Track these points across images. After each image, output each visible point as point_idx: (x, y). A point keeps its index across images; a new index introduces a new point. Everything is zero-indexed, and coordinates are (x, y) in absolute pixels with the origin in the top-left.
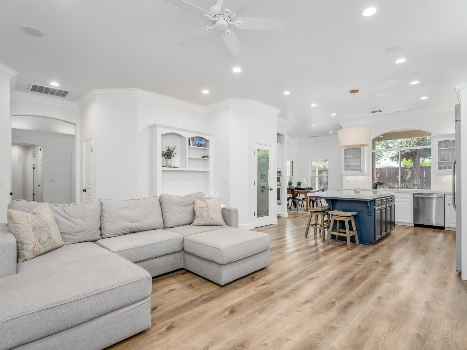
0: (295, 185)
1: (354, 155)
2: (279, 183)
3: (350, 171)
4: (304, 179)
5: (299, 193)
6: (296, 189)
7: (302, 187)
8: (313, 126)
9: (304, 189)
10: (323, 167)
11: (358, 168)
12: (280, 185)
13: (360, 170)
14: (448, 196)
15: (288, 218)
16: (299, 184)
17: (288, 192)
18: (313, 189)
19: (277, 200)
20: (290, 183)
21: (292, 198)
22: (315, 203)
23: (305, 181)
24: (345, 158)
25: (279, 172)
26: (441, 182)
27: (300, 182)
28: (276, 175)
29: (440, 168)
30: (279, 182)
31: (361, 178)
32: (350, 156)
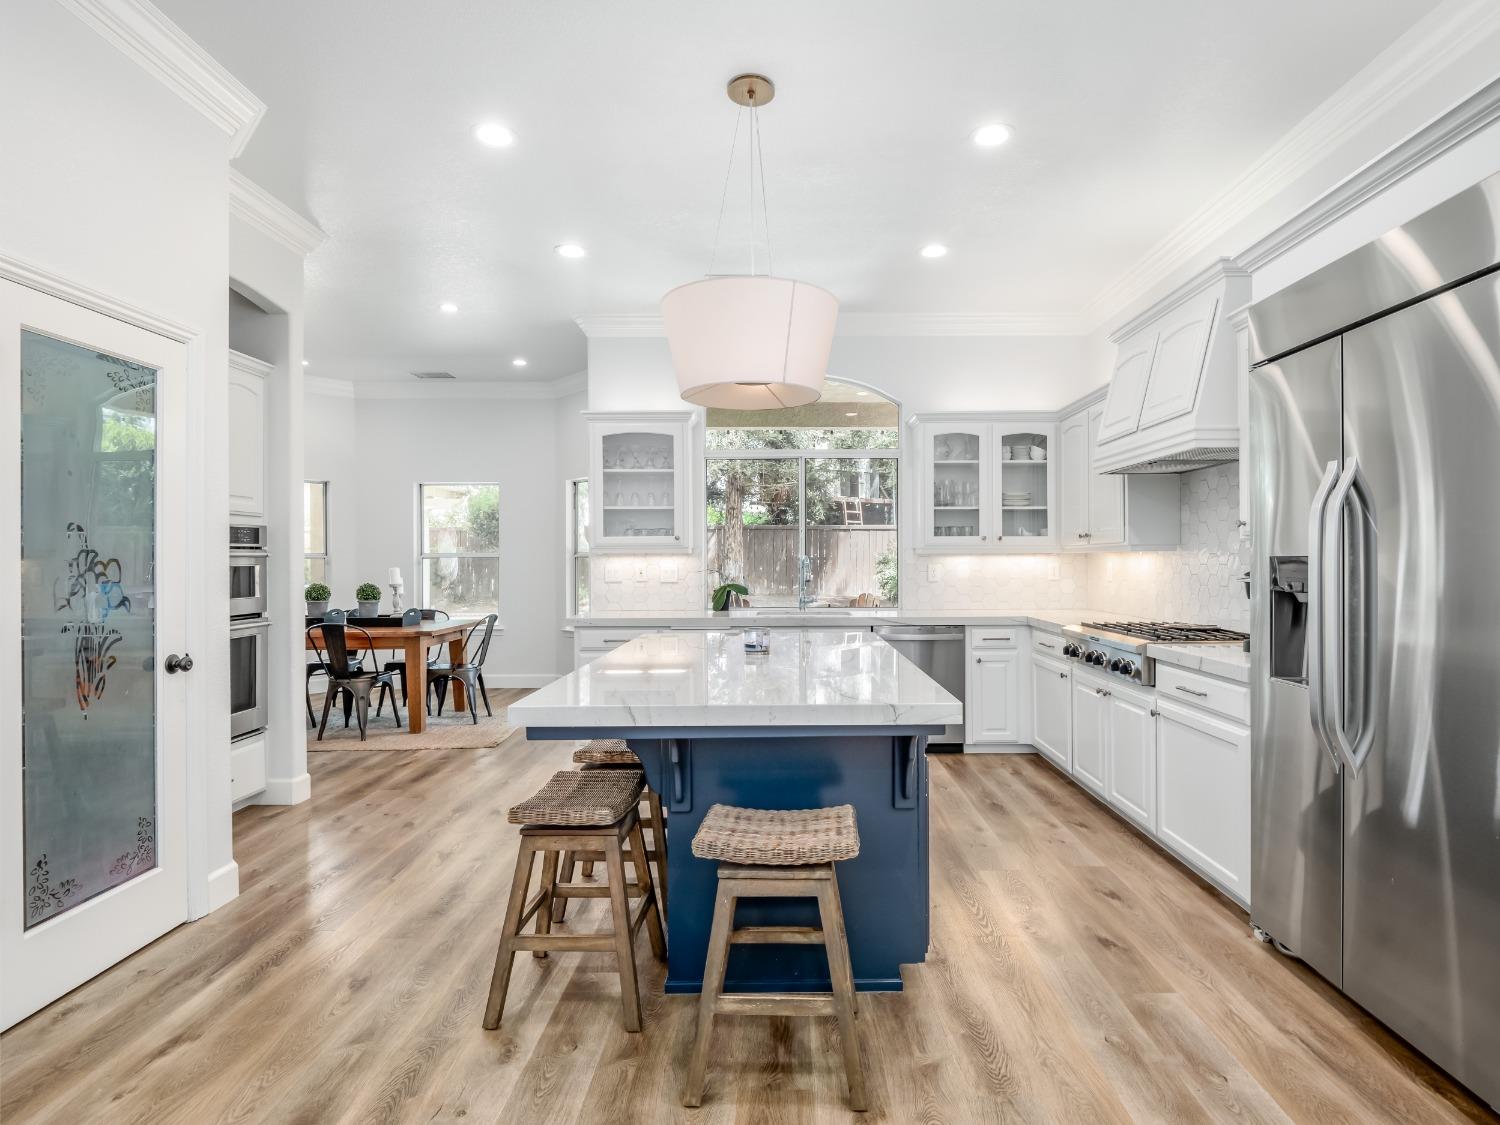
0: (343, 601)
1: (642, 468)
2: (246, 605)
3: (625, 533)
4: (397, 571)
5: (370, 643)
6: (353, 621)
7: (383, 608)
8: (449, 308)
9: (397, 622)
10: (444, 519)
11: (661, 524)
12: (259, 615)
13: (669, 532)
14: (974, 631)
15: (316, 810)
16: (368, 594)
17: (311, 643)
18: (437, 616)
19: (236, 708)
20: (317, 595)
21: (330, 669)
22: (450, 685)
23: (399, 580)
24: (609, 478)
25: (247, 537)
26: (931, 579)
27: (373, 588)
28: (227, 552)
29: (937, 531)
30: (251, 593)
31: (669, 566)
32: (624, 467)
